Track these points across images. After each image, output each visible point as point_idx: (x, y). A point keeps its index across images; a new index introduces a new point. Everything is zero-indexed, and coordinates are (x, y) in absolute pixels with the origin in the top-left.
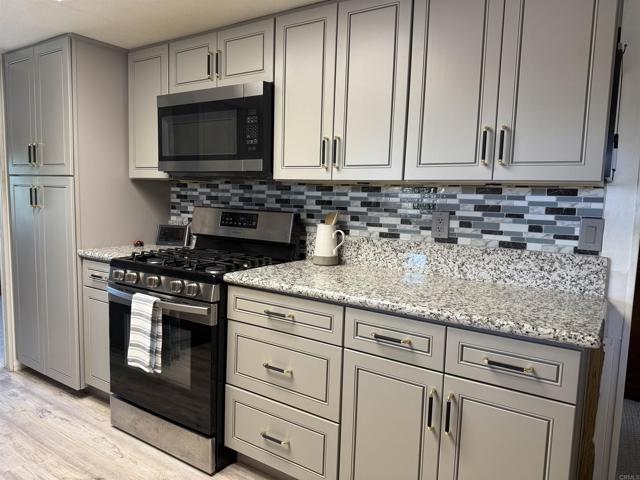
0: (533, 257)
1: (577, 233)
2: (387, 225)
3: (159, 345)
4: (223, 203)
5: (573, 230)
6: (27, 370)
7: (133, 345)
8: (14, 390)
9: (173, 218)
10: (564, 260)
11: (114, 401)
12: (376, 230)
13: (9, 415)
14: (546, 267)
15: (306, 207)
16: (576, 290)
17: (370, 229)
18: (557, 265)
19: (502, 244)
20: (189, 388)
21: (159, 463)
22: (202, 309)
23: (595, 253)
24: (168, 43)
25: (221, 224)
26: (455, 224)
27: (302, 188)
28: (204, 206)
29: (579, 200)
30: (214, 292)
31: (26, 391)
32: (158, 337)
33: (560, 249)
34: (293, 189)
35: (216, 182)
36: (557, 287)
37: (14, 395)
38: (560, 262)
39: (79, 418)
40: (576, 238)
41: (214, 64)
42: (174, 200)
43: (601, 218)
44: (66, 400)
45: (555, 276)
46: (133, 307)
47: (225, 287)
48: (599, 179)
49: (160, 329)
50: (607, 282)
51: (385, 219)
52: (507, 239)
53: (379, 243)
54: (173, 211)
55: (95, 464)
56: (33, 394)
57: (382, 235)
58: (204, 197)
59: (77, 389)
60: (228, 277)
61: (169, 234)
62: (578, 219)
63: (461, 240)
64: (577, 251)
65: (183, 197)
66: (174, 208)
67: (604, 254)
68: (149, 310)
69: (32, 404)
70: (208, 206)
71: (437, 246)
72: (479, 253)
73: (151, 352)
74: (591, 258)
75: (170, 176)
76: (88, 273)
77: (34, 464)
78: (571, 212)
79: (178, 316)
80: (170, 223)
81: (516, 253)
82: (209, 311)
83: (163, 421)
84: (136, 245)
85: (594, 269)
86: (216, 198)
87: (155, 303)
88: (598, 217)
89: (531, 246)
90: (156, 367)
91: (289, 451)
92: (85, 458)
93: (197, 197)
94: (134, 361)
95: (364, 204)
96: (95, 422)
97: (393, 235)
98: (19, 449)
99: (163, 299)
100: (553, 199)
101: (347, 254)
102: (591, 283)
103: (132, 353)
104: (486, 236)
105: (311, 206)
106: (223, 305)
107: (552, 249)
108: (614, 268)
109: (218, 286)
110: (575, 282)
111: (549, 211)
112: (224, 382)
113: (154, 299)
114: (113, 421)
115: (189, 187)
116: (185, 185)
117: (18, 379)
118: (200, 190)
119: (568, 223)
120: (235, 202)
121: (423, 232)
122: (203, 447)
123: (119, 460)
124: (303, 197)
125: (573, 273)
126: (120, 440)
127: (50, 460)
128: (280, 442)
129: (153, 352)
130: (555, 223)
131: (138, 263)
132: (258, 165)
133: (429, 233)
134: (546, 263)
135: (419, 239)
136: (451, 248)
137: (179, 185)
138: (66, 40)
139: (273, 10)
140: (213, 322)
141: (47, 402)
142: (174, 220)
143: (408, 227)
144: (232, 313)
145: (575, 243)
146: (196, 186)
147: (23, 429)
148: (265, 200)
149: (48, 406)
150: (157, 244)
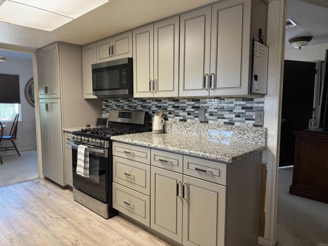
0: (237, 128)
1: (254, 118)
2: (182, 116)
3: (88, 165)
4: (121, 108)
5: (252, 116)
6: (47, 179)
7: (78, 166)
8: (40, 186)
9: (104, 115)
10: (249, 129)
11: (74, 189)
12: (178, 118)
13: (37, 195)
14: (242, 133)
15: (152, 109)
16: (254, 142)
17: (176, 117)
18: (246, 131)
19: (225, 123)
20: (98, 183)
21: (88, 214)
22: (102, 151)
23: (261, 126)
24: (96, 42)
25: (119, 117)
26: (207, 115)
27: (150, 101)
28: (115, 109)
29: (254, 103)
30: (106, 144)
31: (44, 186)
32: (87, 162)
33: (248, 125)
34: (147, 101)
35: (118, 99)
36: (246, 141)
37: (40, 187)
38: (247, 130)
39: (62, 197)
40: (254, 120)
41: (112, 51)
42: (104, 107)
43: (263, 111)
44: (59, 190)
45: (245, 137)
46: (78, 150)
47: (111, 142)
48: (247, 94)
49: (88, 159)
50: (266, 139)
51: (181, 113)
52: (227, 121)
53: (179, 124)
54: (104, 112)
55: (64, 213)
56: (47, 187)
57: (180, 120)
58: (114, 106)
59: (63, 185)
60: (112, 138)
61: (101, 121)
62: (254, 111)
63: (210, 122)
64: (254, 125)
65: (107, 106)
66: (104, 111)
67: (264, 126)
68: (83, 151)
69: (46, 191)
70: (116, 109)
71: (200, 125)
72: (216, 127)
73: (84, 168)
74: (259, 128)
75: (98, 97)
76: (66, 138)
77: (42, 212)
78: (251, 108)
79: (96, 154)
80: (102, 117)
81: (230, 126)
82: (104, 151)
83: (90, 197)
84: (87, 126)
85: (261, 133)
86: (119, 106)
87: (86, 148)
88: (262, 110)
89: (237, 124)
90: (87, 175)
91: (134, 209)
92: (61, 211)
93: (112, 106)
94: (79, 172)
95: (173, 107)
96: (68, 198)
97: (184, 120)
98: (38, 206)
99: (89, 147)
100: (244, 103)
101: (168, 128)
102: (260, 139)
103: (78, 169)
104: (219, 120)
105: (154, 108)
106: (110, 149)
107: (245, 125)
108: (269, 133)
109: (108, 142)
110: (253, 139)
111: (243, 108)
112: (112, 181)
113: (85, 147)
114: (74, 198)
115: (109, 101)
116: (108, 101)
117: (43, 182)
118: (113, 103)
119: (250, 113)
120: (126, 107)
121: (196, 119)
122: (103, 207)
123: (73, 212)
124: (151, 105)
125: (252, 135)
126: (76, 205)
127: (48, 210)
128: (130, 205)
129: (85, 168)
130: (245, 113)
131: (83, 133)
132: (126, 92)
133: (197, 119)
134: (242, 131)
135: (194, 121)
136: (205, 125)
137: (105, 101)
138: (57, 44)
139: (132, 28)
140: (106, 156)
141: (52, 191)
142: (104, 116)
143: (190, 116)
144: (114, 153)
145: (253, 122)
146: (112, 101)
147: (40, 199)
148: (137, 106)
149: (52, 192)
150: (96, 126)
